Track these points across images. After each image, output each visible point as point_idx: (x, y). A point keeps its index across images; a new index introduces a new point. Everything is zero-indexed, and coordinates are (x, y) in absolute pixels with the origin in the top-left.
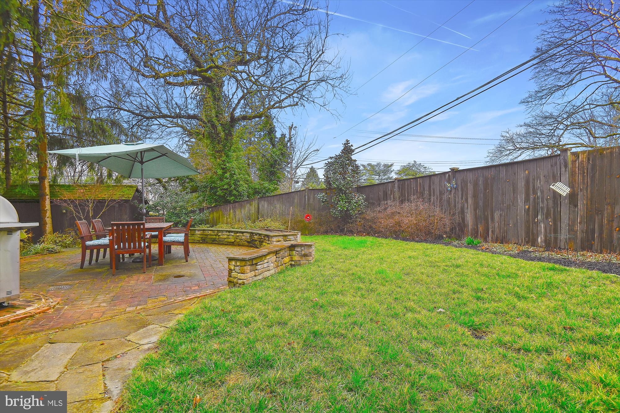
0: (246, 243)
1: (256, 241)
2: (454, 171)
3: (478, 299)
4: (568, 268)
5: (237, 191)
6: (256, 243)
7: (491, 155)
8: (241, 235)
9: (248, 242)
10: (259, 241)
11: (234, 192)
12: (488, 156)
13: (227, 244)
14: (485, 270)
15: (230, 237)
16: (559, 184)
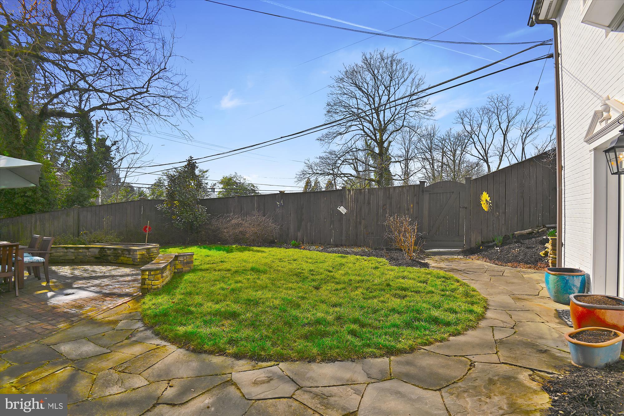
0: (95, 260)
1: (110, 256)
2: (282, 193)
3: (312, 275)
4: (347, 256)
5: (46, 199)
6: (109, 258)
7: (298, 176)
8: (86, 251)
9: (97, 258)
10: (114, 256)
11: (42, 200)
12: (296, 177)
13: (64, 263)
14: (310, 261)
15: (68, 254)
16: (342, 207)
